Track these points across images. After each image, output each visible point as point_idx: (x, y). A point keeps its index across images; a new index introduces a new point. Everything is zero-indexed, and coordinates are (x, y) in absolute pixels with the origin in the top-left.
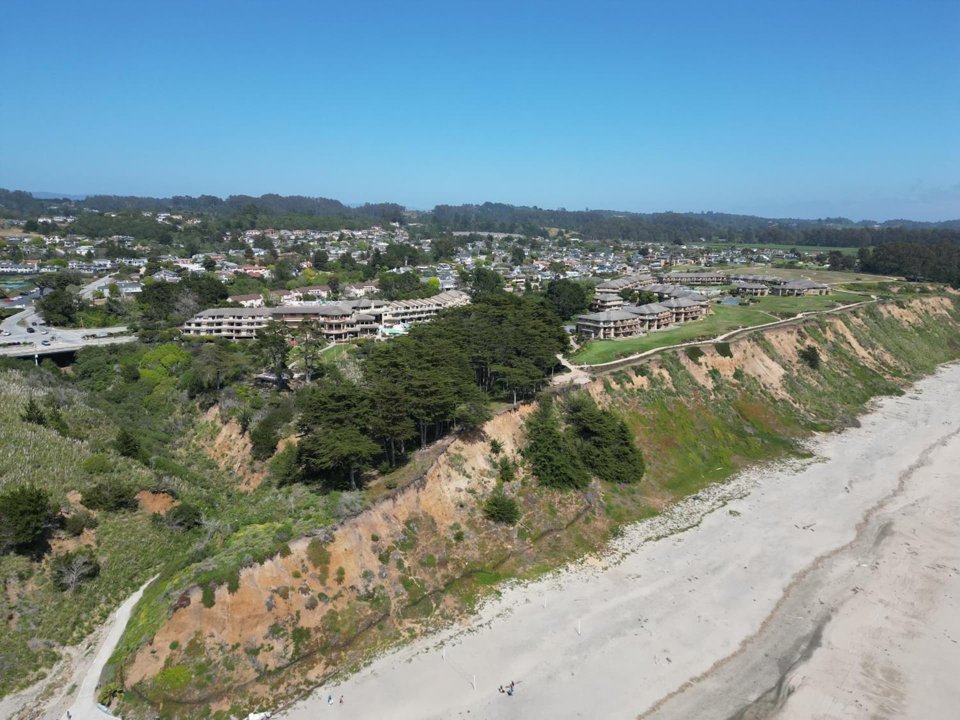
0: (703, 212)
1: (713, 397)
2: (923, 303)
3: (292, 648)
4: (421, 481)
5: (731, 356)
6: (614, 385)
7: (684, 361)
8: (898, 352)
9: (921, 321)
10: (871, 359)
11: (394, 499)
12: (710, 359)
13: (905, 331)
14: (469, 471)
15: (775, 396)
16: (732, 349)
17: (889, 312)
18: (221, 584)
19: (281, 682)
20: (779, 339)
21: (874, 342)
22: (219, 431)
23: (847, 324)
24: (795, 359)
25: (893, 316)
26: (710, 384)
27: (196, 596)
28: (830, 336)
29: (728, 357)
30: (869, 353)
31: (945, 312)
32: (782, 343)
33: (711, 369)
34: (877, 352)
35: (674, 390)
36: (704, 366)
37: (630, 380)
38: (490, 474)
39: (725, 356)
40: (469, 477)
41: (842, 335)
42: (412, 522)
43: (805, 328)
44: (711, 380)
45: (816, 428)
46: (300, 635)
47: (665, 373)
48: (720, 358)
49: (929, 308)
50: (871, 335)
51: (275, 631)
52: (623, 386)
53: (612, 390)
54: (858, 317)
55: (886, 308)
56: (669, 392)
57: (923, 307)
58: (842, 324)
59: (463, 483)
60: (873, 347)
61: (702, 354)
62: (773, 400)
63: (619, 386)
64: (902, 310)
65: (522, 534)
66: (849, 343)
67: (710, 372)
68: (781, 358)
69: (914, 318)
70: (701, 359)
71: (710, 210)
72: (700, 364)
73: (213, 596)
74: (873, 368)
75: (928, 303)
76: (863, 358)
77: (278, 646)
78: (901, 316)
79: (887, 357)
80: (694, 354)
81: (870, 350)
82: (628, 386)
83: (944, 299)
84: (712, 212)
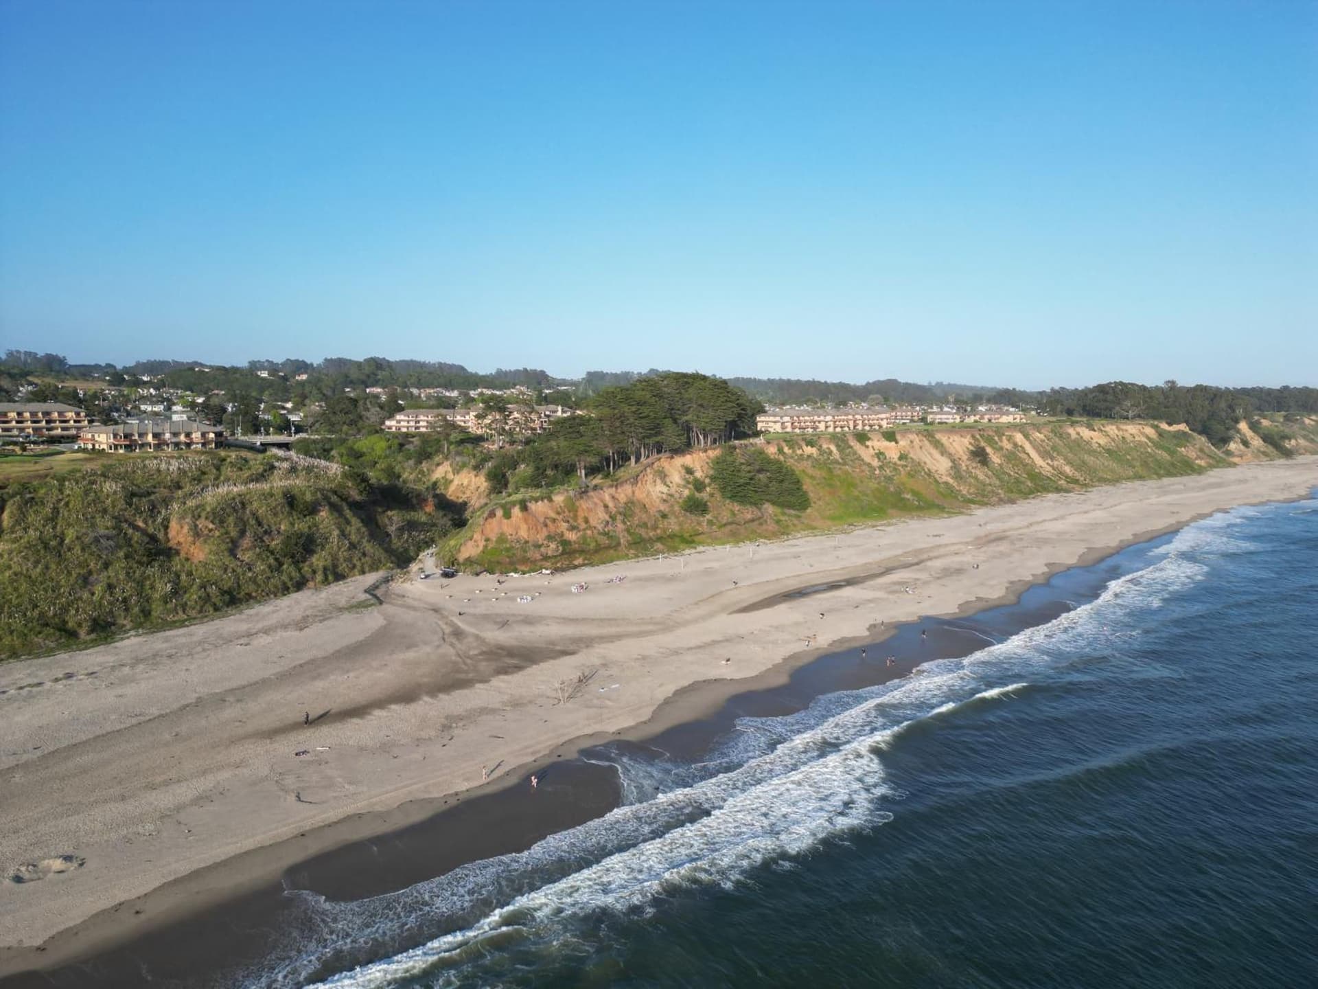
0: (930, 383)
1: (877, 472)
2: (1119, 429)
3: (561, 548)
4: (635, 480)
5: (897, 443)
6: (786, 450)
7: (853, 443)
8: (1081, 466)
9: (1113, 444)
10: (1050, 469)
11: (616, 487)
12: (878, 443)
13: (1095, 451)
14: (669, 483)
15: (938, 479)
16: (898, 437)
17: (1078, 434)
18: (514, 505)
19: (558, 561)
20: (951, 440)
21: (1055, 455)
22: (451, 481)
23: (1026, 436)
24: (965, 457)
25: (1082, 437)
26: (876, 463)
27: (499, 513)
28: (1007, 445)
29: (893, 443)
30: (1048, 464)
31: (1144, 439)
32: (954, 444)
33: (877, 451)
34: (1056, 463)
35: (840, 460)
36: (871, 449)
37: (800, 448)
38: (685, 487)
39: (890, 441)
40: (668, 486)
41: (1021, 446)
42: (630, 503)
43: (980, 435)
44: (876, 460)
45: (974, 502)
46: (565, 543)
47: (833, 448)
48: (887, 443)
49: (1127, 435)
50: (1052, 449)
51: (550, 538)
52: (794, 452)
53: (784, 453)
54: (1040, 433)
55: (1074, 430)
56: (836, 462)
57: (1121, 433)
58: (1022, 437)
59: (665, 489)
60: (1052, 459)
61: (869, 439)
62: (936, 481)
63: (790, 451)
64: (1092, 432)
65: (710, 523)
66: (1028, 454)
67: (876, 454)
68: (950, 454)
69: (1106, 441)
70: (868, 443)
71: (939, 381)
72: (867, 447)
73: (510, 513)
74: (1049, 475)
75: (1126, 431)
76: (1041, 467)
77: (553, 546)
78: (1092, 438)
79: (1067, 469)
80: (862, 437)
81: (1050, 462)
82: (799, 452)
83: (1145, 427)
84: (942, 383)
